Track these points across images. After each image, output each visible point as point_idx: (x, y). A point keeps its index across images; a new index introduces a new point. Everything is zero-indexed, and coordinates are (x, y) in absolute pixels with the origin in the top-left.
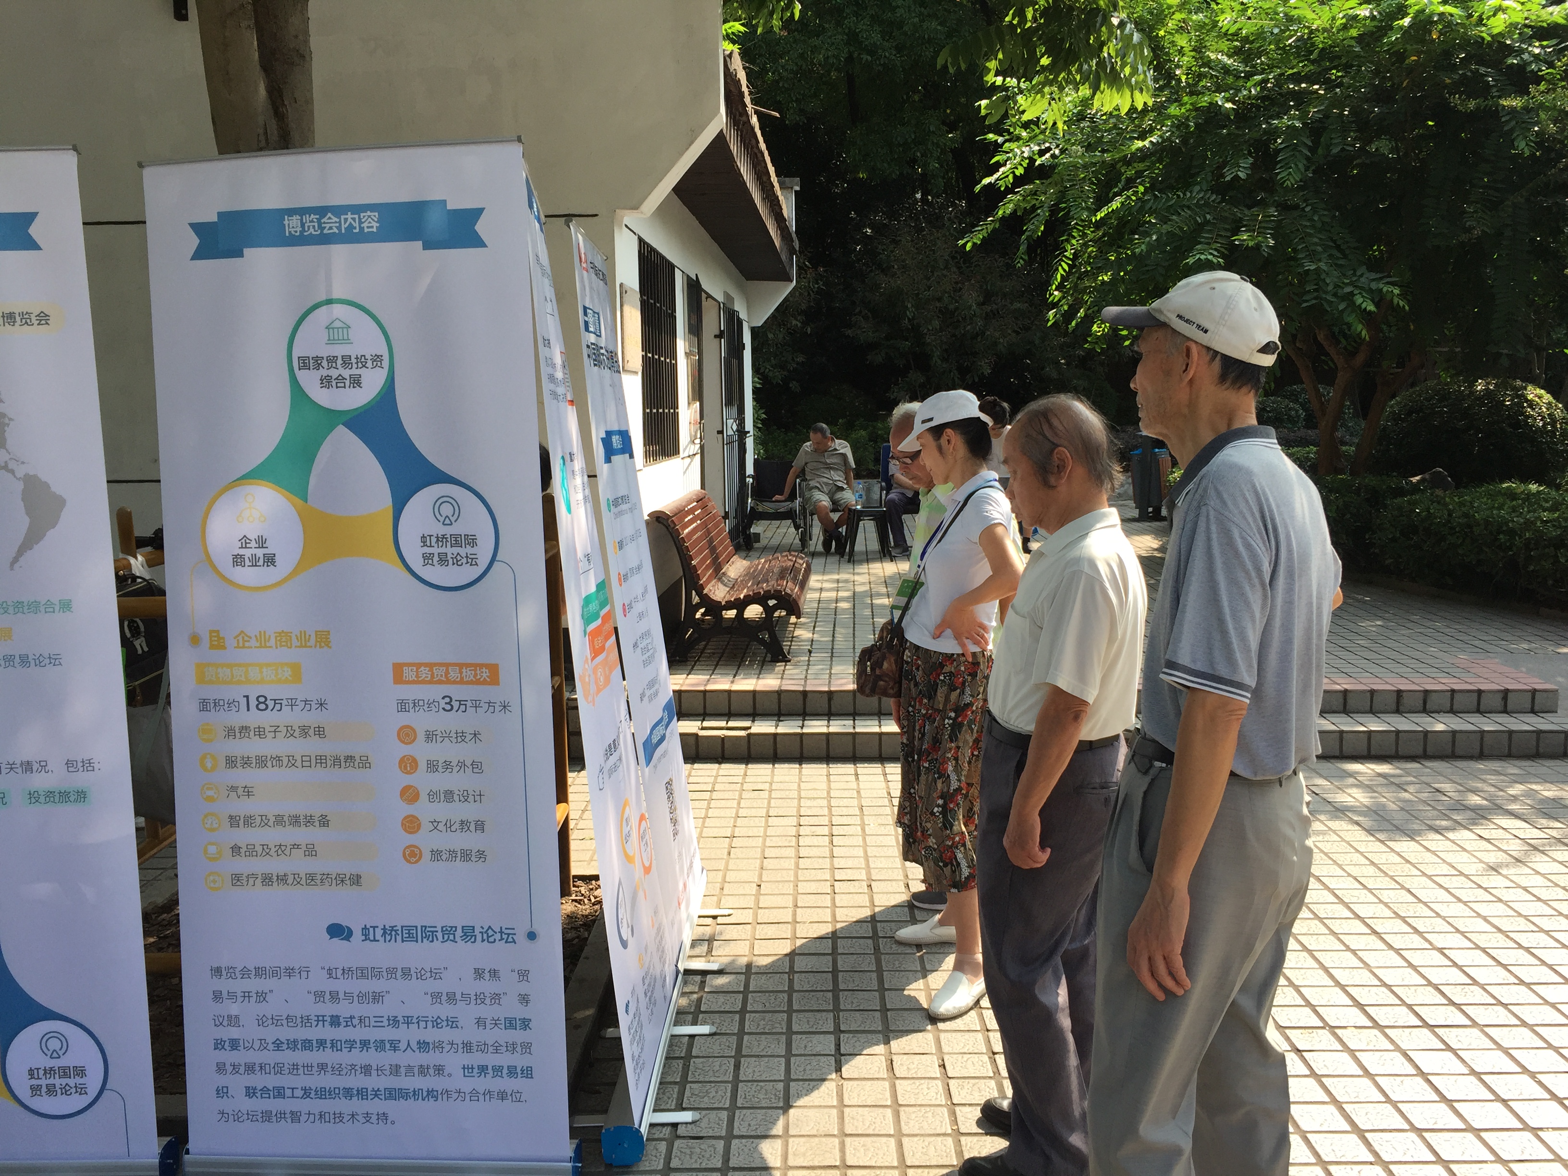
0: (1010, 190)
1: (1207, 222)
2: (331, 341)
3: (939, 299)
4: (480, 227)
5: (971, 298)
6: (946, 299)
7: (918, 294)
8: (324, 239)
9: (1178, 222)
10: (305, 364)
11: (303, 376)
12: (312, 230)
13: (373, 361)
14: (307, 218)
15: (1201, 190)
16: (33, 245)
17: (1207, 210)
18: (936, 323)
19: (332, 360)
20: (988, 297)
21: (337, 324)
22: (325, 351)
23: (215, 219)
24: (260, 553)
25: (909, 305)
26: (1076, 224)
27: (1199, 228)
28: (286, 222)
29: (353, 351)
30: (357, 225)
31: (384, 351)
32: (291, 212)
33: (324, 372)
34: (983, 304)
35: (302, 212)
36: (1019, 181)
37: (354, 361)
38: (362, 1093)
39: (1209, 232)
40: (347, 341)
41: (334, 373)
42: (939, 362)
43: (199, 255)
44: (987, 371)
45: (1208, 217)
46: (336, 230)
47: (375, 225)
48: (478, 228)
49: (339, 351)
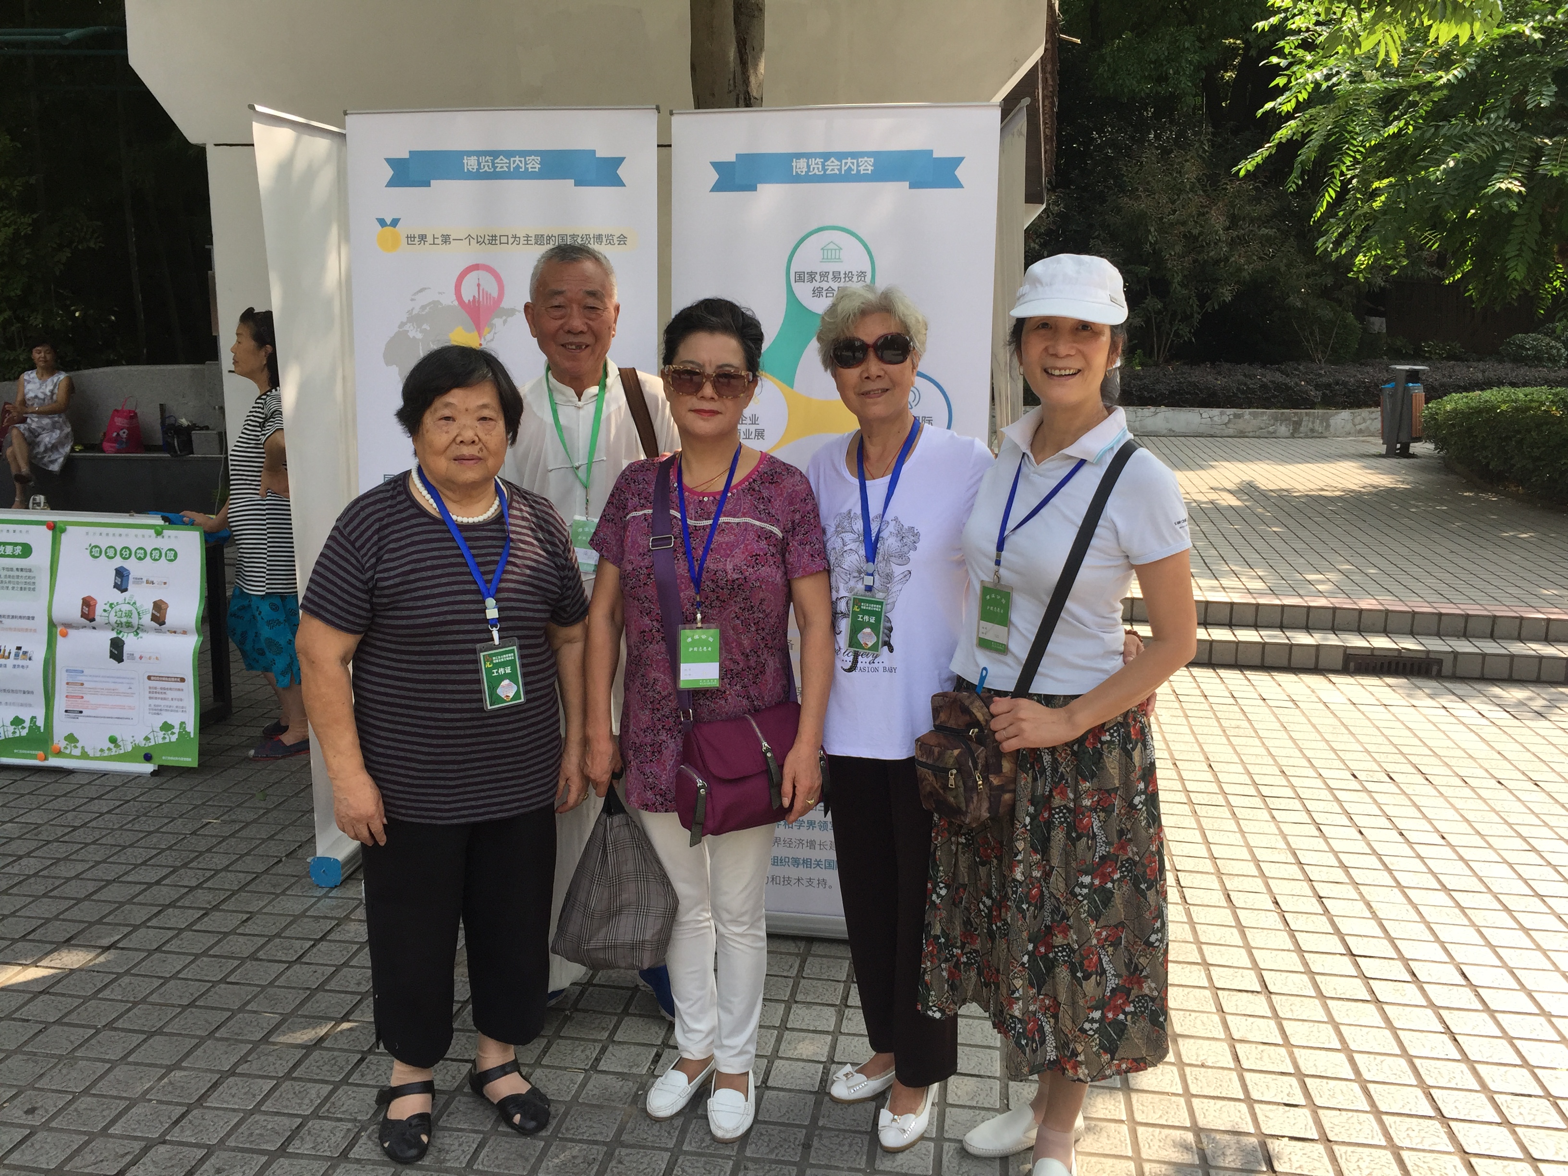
0: (1290, 116)
1: (1505, 150)
2: (825, 260)
3: (1184, 224)
4: (960, 173)
5: (1217, 220)
6: (1191, 223)
7: (1161, 219)
8: (825, 178)
9: (1474, 150)
10: (800, 277)
11: (798, 287)
12: (816, 171)
13: (858, 276)
14: (812, 161)
15: (1498, 117)
16: (619, 183)
17: (1505, 137)
18: (1178, 249)
19: (824, 275)
20: (1234, 221)
21: (832, 246)
22: (820, 268)
23: (733, 159)
24: (753, 428)
25: (1152, 229)
26: (1348, 149)
27: (1497, 156)
28: (794, 164)
29: (842, 268)
30: (855, 168)
31: (867, 268)
32: (799, 156)
33: (816, 284)
34: (1228, 228)
35: (808, 156)
36: (1300, 107)
37: (842, 276)
38: (807, 863)
39: (1507, 160)
40: (839, 260)
41: (825, 285)
42: (1179, 288)
43: (717, 188)
44: (1228, 298)
45: (1507, 145)
46: (837, 172)
47: (870, 168)
48: (956, 173)
49: (831, 267)
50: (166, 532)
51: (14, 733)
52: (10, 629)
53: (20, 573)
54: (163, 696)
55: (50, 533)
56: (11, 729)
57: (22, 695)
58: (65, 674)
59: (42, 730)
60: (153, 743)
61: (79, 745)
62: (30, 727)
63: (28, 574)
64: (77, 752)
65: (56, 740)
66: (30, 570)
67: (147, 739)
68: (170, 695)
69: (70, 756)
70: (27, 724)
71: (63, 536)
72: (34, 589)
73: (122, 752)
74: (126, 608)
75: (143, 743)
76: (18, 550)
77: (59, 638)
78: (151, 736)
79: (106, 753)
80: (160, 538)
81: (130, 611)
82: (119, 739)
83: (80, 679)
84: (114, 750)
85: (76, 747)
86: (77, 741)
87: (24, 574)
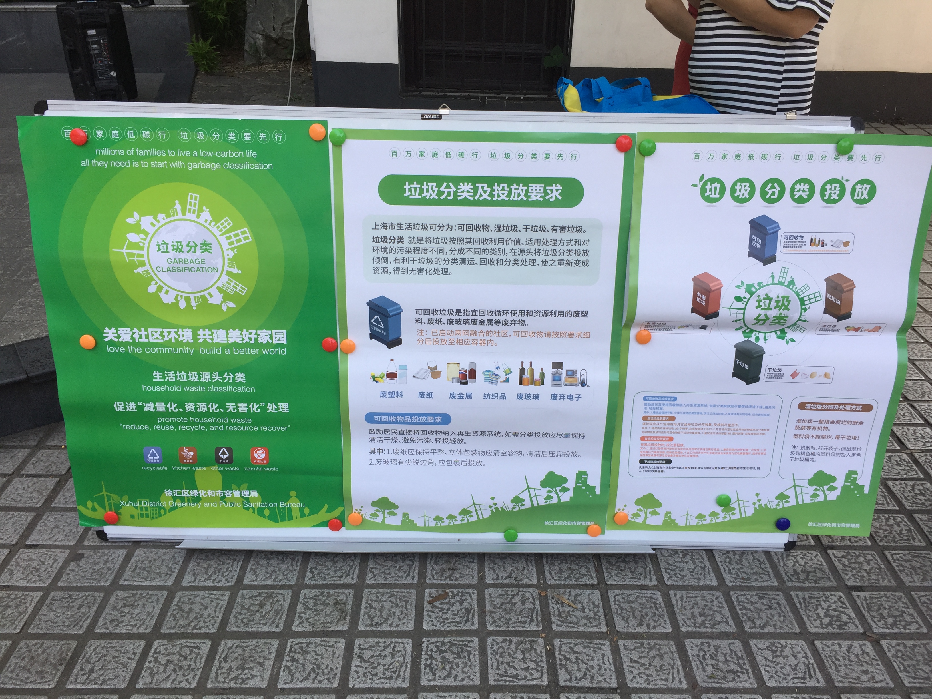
50: (859, 150)
51: (549, 498)
52: (540, 334)
53: (559, 235)
54: (821, 433)
55: (621, 156)
56: (544, 492)
57: (563, 440)
58: (640, 404)
59: (598, 491)
60: (792, 502)
61: (662, 511)
62: (576, 489)
63: (576, 236)
64: (658, 520)
65: (619, 505)
66: (579, 229)
67: (782, 497)
68: (834, 430)
69: (644, 526)
70: (571, 484)
71: (648, 161)
72: (586, 263)
73: (737, 516)
74: (777, 291)
75: (774, 504)
76: (555, 191)
77: (633, 345)
78: (791, 493)
79: (708, 520)
80: (843, 159)
81: (786, 298)
82: (734, 499)
83: (668, 409)
84: (722, 515)
85: (655, 513)
86: (659, 505)
87: (567, 236)
